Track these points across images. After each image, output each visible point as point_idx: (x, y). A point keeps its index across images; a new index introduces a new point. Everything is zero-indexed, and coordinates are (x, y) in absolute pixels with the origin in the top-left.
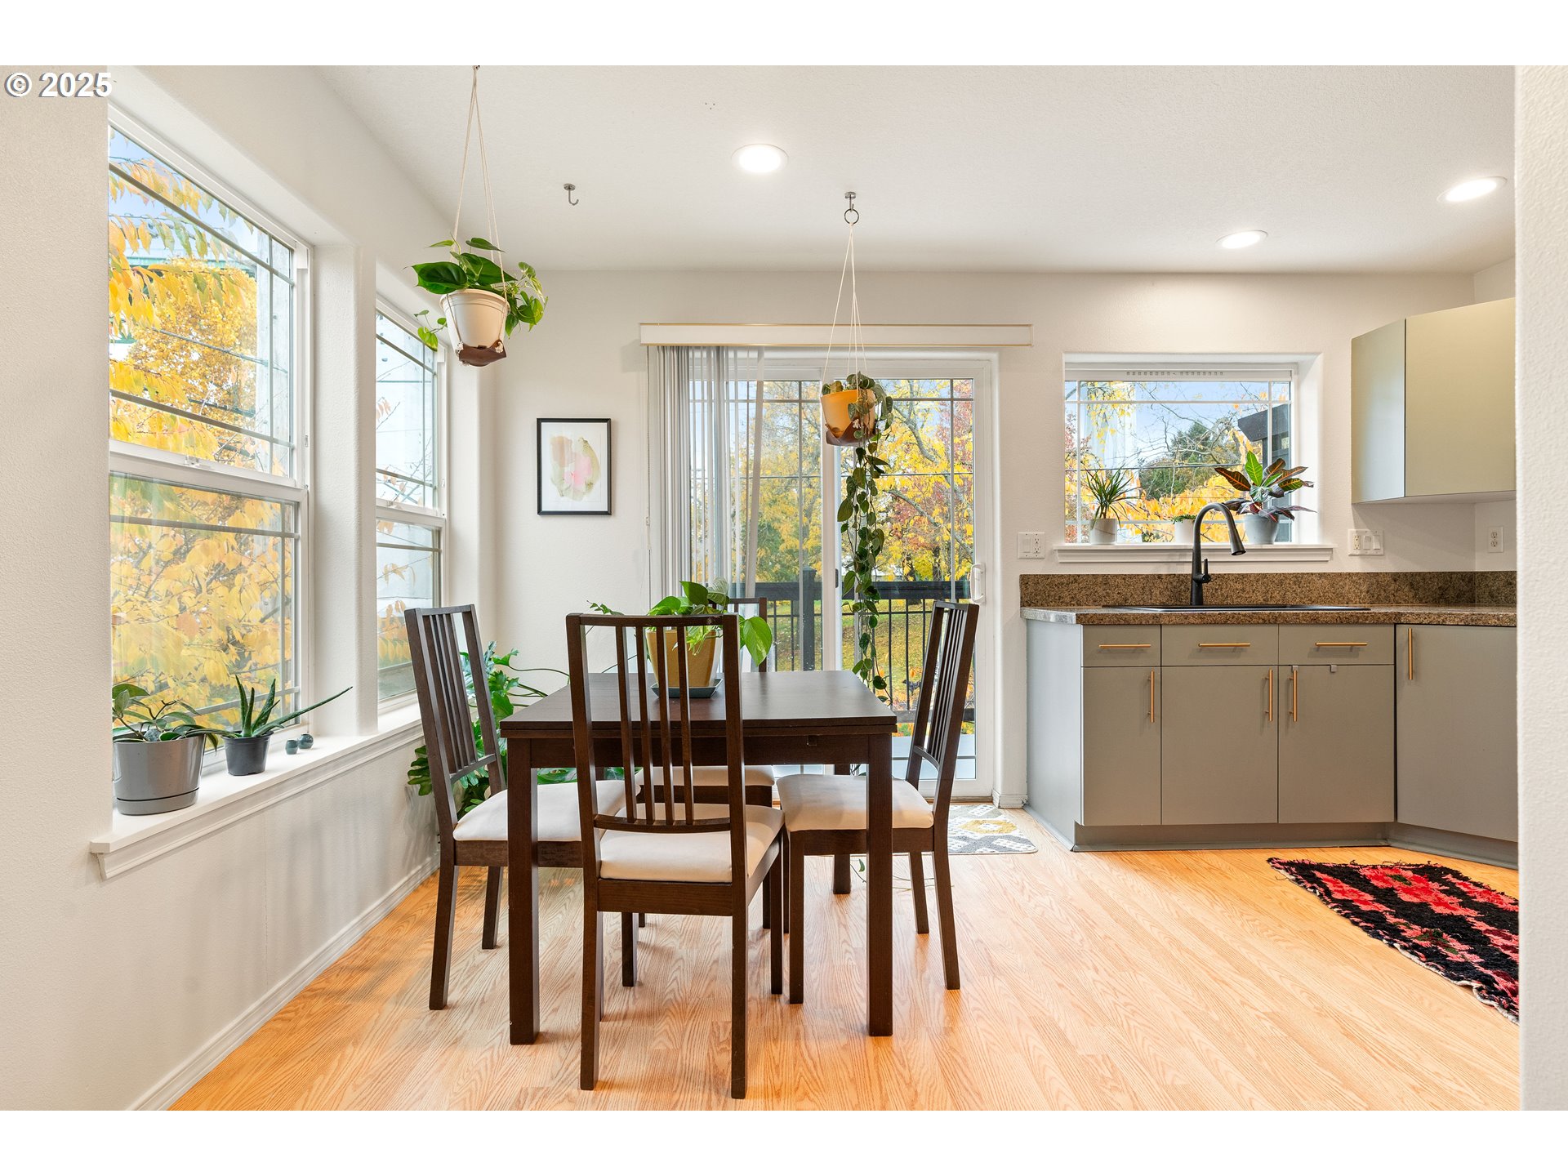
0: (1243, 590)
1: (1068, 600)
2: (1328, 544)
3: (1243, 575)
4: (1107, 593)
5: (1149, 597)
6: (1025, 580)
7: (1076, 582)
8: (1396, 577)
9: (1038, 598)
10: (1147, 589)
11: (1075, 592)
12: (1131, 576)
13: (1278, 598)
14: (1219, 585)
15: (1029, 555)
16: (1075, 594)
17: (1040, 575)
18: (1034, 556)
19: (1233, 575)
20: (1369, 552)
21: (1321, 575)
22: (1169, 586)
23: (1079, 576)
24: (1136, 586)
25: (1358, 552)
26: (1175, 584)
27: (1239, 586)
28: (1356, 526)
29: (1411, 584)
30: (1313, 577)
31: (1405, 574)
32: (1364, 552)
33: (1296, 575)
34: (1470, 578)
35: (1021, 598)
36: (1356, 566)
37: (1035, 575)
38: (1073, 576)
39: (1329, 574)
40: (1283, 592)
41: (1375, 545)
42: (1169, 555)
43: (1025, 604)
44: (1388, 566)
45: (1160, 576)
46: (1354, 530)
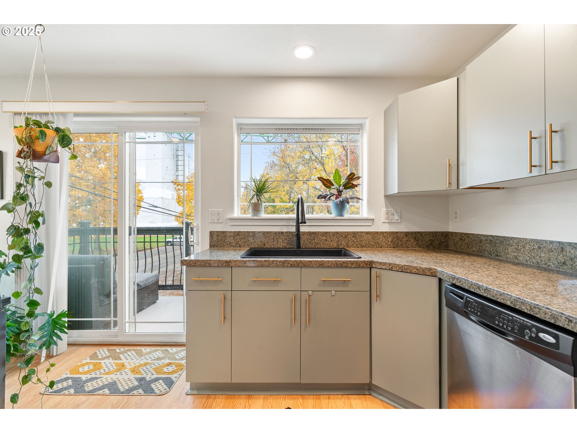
0: (326, 240)
1: (235, 245)
2: (371, 217)
3: (326, 232)
4: (255, 241)
5: (277, 243)
6: (212, 234)
7: (238, 235)
8: (407, 234)
9: (219, 243)
10: (275, 239)
11: (238, 240)
12: (267, 233)
13: (344, 244)
14: (313, 237)
15: (215, 221)
16: (238, 242)
17: (220, 231)
18: (217, 221)
19: (320, 232)
20: (393, 221)
21: (367, 233)
22: (287, 238)
23: (240, 232)
24: (270, 238)
25: (387, 221)
26: (290, 237)
27: (324, 238)
28: (387, 207)
29: (415, 238)
30: (363, 234)
31: (412, 233)
32: (390, 221)
33: (354, 233)
34: (446, 235)
35: (210, 243)
36: (386, 228)
37: (217, 232)
38: (237, 232)
39: (371, 232)
40: (347, 241)
41: (396, 217)
42: (287, 222)
43: (212, 246)
44: (403, 228)
45: (282, 233)
46: (385, 209)
